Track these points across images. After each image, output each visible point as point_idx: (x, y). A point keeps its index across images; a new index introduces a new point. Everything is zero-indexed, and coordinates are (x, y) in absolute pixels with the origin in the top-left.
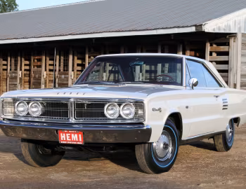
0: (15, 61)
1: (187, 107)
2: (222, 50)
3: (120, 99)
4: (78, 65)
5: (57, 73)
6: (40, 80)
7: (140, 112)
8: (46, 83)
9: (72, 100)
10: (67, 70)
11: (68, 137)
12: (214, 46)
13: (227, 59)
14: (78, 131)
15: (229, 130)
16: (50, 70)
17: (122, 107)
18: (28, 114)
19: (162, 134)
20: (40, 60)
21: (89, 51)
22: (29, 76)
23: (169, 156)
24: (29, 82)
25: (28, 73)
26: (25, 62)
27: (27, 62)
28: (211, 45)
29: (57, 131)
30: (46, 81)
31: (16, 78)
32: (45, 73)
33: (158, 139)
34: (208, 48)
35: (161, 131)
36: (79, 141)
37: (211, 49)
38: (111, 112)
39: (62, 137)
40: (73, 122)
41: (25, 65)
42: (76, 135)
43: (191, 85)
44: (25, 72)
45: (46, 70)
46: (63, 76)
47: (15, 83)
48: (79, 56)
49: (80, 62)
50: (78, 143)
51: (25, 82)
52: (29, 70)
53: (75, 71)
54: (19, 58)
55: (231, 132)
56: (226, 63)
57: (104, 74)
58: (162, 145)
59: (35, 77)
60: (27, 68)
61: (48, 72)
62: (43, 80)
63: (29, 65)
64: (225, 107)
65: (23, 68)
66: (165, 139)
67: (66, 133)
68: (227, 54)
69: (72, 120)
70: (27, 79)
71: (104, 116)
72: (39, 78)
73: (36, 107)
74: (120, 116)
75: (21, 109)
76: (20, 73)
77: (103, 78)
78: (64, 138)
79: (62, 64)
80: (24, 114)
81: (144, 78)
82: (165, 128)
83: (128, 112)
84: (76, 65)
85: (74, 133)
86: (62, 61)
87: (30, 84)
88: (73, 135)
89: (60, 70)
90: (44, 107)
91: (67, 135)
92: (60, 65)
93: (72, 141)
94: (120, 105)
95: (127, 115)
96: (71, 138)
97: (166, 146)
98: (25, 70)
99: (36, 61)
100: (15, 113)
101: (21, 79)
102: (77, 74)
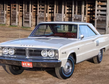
0: (3, 6)
1: (78, 49)
2: (103, 5)
3: (48, 49)
4: (34, 9)
5: (24, 12)
6: (16, 16)
7: (57, 54)
8: (18, 17)
9: (27, 48)
10: (29, 11)
11: (26, 64)
12: (100, 2)
13: (105, 9)
14: (30, 62)
15: (100, 54)
16: (20, 11)
17: (49, 52)
18: (8, 54)
19: (67, 62)
20: (15, 6)
21: (39, 2)
22: (10, 14)
23: (70, 71)
24: (10, 16)
25: (9, 12)
26: (7, 7)
27: (9, 7)
28: (98, 2)
29: (21, 61)
30: (18, 16)
31: (3, 14)
32: (18, 12)
33: (65, 65)
34: (97, 3)
35: (67, 61)
36: (30, 66)
37: (98, 4)
38: (44, 54)
39: (23, 64)
40: (28, 58)
41: (8, 8)
42: (29, 64)
43: (81, 38)
44: (8, 11)
45: (18, 11)
46: (27, 14)
47: (3, 17)
48: (34, 5)
49: (35, 7)
50: (30, 67)
51: (8, 16)
52: (10, 10)
53: (33, 12)
54: (5, 5)
55: (101, 55)
56: (105, 11)
57: (47, 14)
58: (67, 67)
59: (13, 14)
60: (9, 9)
61: (19, 12)
62: (17, 16)
63: (10, 8)
64: (97, 45)
65: (7, 9)
66: (68, 64)
67: (25, 63)
68: (105, 6)
69: (28, 57)
70: (9, 15)
71: (41, 55)
72: (15, 15)
73: (12, 51)
74: (48, 56)
75: (5, 51)
76: (5, 12)
77: (46, 16)
78: (24, 65)
79: (26, 8)
80: (7, 53)
81: (66, 16)
82: (68, 60)
83: (51, 54)
84: (33, 9)
85: (28, 63)
86: (26, 7)
87: (10, 18)
88: (28, 64)
89: (25, 11)
90: (16, 50)
91: (26, 63)
92: (25, 8)
93: (27, 66)
94: (48, 51)
95: (51, 55)
96: (27, 65)
97: (69, 67)
98: (8, 10)
99: (13, 6)
100: (2, 53)
101: (6, 15)
102: (34, 14)
